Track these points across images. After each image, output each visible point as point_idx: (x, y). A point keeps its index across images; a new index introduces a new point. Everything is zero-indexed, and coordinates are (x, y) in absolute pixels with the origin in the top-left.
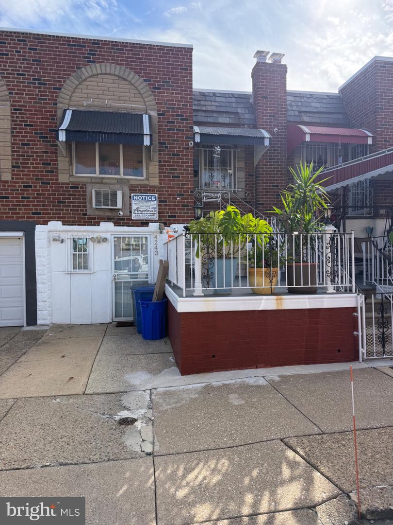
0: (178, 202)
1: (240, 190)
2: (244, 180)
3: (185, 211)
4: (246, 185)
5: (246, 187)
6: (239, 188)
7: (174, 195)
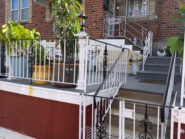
0: (94, 26)
1: (151, 14)
2: (154, 7)
3: (97, 31)
4: (156, 10)
5: (156, 12)
6: (150, 14)
7: (92, 22)
